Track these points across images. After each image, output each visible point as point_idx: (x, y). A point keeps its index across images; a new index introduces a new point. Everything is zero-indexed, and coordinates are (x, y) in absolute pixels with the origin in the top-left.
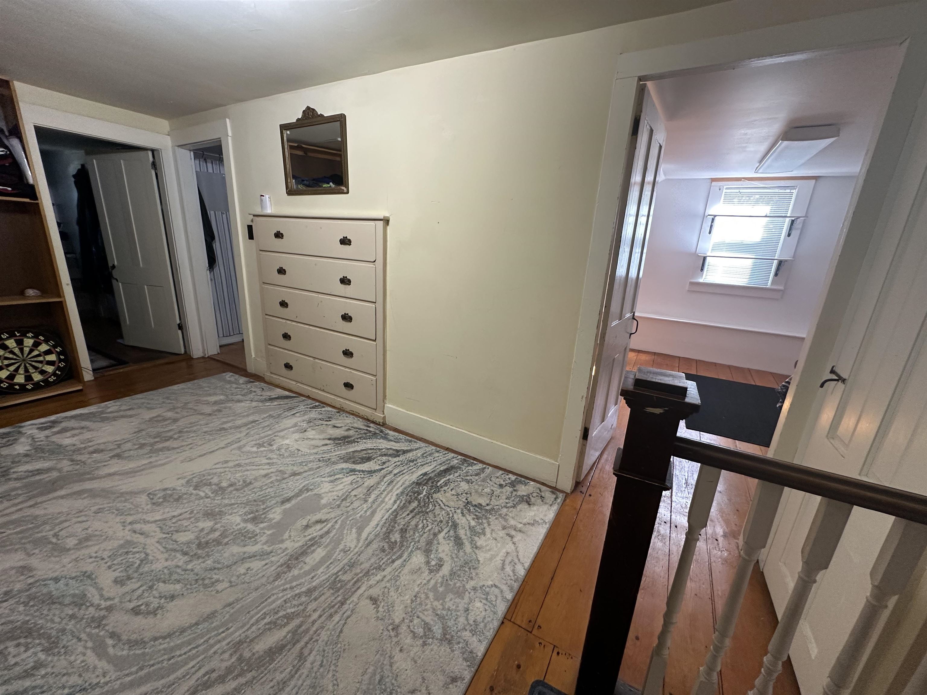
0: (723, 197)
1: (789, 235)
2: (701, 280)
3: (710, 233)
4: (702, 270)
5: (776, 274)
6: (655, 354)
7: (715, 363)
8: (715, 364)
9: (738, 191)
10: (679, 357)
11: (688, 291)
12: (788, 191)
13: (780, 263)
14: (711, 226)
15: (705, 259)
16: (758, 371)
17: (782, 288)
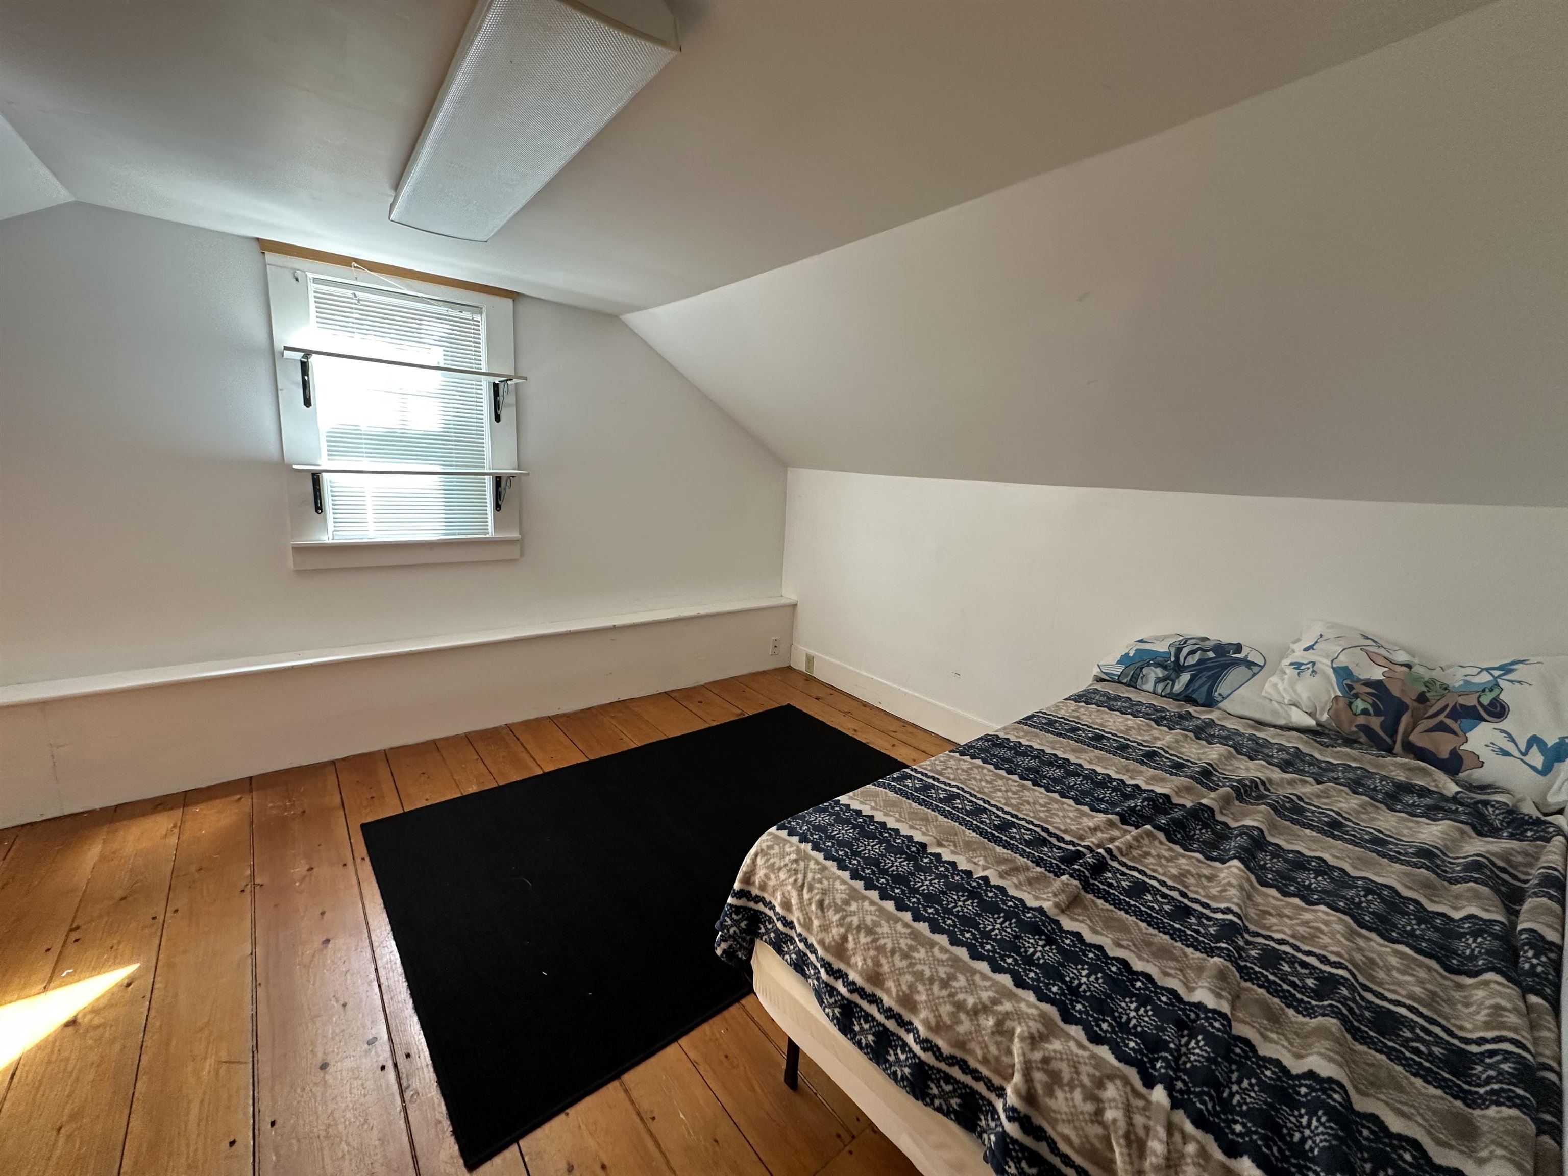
0: (312, 305)
1: (498, 418)
2: (327, 537)
3: (307, 402)
4: (319, 507)
5: (498, 507)
6: (249, 785)
7: (434, 742)
8: (434, 746)
9: (349, 293)
10: (333, 762)
11: (297, 571)
12: (467, 315)
13: (498, 481)
14: (305, 385)
15: (316, 478)
16: (526, 723)
17: (515, 535)
